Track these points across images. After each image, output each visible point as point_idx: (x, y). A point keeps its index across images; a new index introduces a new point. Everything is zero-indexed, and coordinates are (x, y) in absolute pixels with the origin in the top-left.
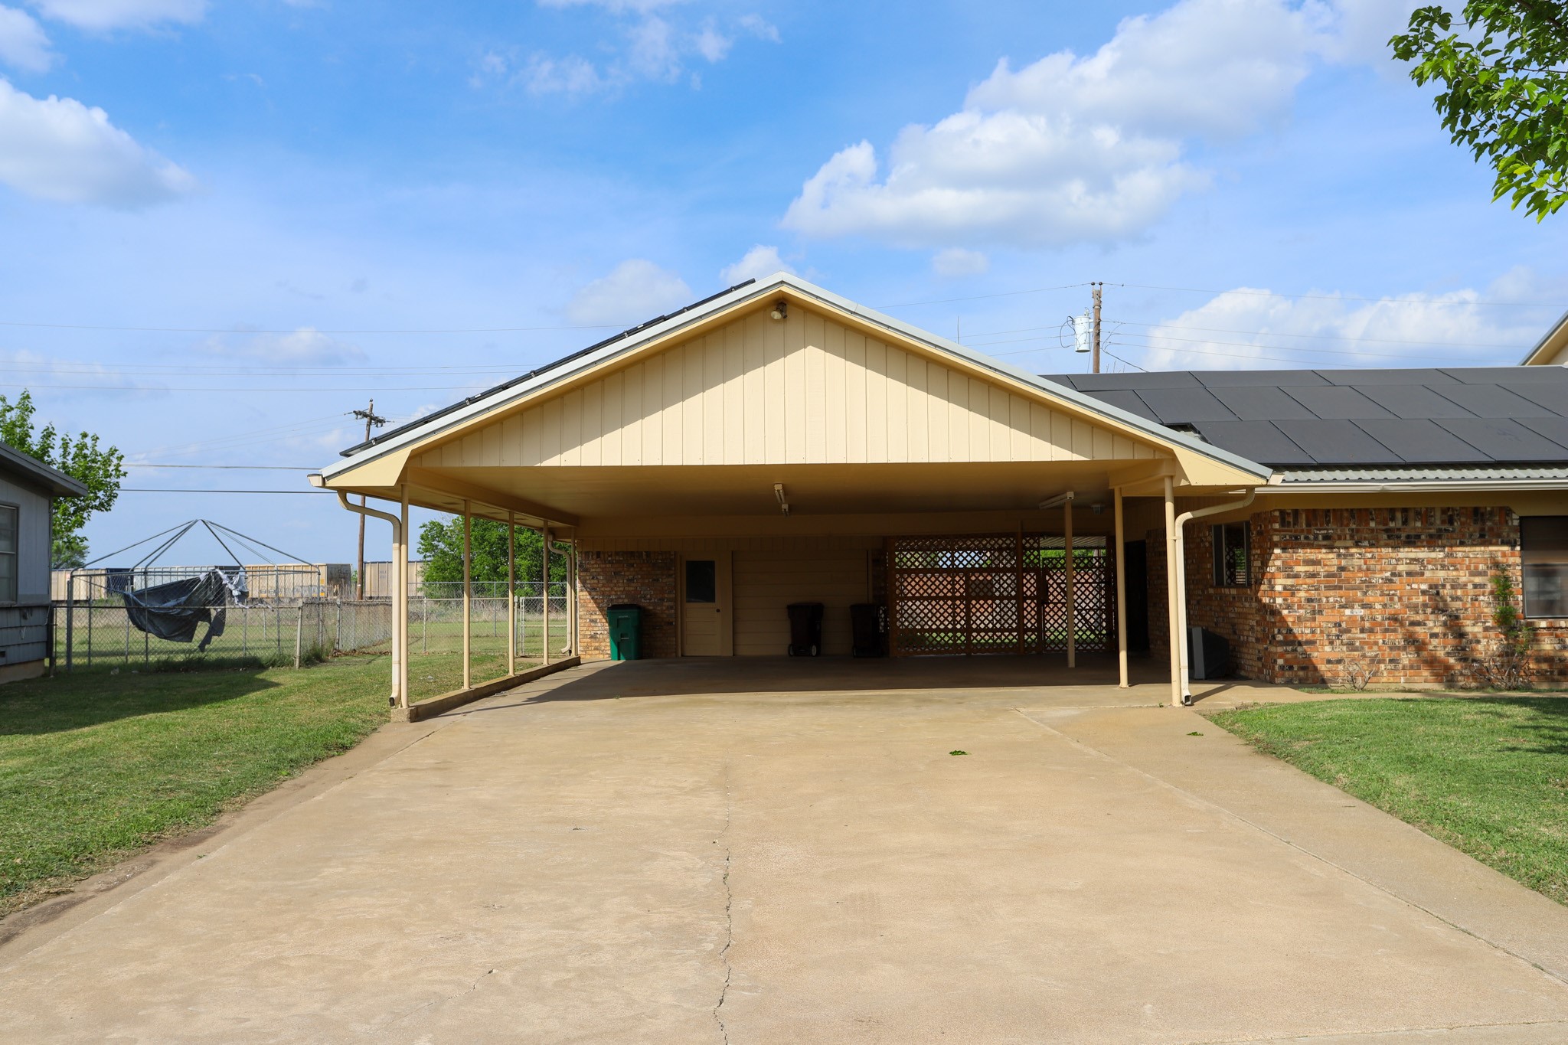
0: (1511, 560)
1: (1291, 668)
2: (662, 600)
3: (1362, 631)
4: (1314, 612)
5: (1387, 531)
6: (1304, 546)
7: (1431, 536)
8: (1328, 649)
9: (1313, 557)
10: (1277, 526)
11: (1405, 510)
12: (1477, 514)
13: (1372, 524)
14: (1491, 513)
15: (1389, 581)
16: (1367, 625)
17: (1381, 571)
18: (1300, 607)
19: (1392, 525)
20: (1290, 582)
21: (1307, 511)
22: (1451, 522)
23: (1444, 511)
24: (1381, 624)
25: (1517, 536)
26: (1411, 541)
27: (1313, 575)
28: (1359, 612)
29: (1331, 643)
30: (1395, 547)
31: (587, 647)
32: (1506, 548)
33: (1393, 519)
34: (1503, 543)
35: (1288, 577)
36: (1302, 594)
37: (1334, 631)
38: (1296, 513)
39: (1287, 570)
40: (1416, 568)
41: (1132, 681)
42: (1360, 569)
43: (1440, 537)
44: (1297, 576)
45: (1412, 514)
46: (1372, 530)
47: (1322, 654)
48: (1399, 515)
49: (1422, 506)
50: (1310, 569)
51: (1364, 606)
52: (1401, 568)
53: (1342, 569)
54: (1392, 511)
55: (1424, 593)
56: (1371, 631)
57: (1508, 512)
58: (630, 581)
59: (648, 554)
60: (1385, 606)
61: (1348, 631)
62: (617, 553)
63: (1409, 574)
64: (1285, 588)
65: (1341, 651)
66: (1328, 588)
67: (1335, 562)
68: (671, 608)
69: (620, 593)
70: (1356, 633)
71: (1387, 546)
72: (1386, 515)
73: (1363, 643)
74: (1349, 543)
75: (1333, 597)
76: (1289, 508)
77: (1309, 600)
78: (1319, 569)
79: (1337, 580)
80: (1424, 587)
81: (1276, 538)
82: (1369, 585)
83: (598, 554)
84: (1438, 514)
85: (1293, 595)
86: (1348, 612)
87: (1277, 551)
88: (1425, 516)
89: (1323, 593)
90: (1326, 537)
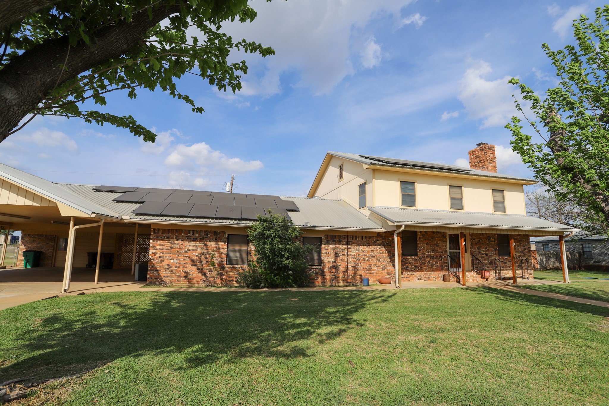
0: (224, 247)
1: (152, 278)
2: (49, 249)
3: (176, 267)
4: (161, 261)
5: (187, 237)
6: (160, 240)
7: (201, 239)
8: (164, 272)
9: (162, 243)
10: (152, 233)
11: (193, 231)
12: (215, 233)
13: (183, 234)
14: (219, 233)
15: (186, 252)
16: (178, 265)
17: (184, 249)
18: (157, 259)
19: (189, 235)
20: (154, 251)
21: (162, 229)
22: (207, 235)
23: (205, 231)
24: (182, 265)
25: (226, 240)
26: (194, 240)
27: (162, 249)
28: (176, 261)
29: (166, 271)
30: (189, 241)
31: (20, 263)
32: (223, 243)
33: (189, 233)
34: (222, 242)
35: (154, 249)
36: (158, 255)
37: (167, 267)
38: (159, 230)
39: (154, 248)
40: (194, 248)
41: (99, 280)
42: (177, 248)
43: (203, 239)
44: (157, 249)
45: (195, 232)
46: (183, 236)
47: (163, 273)
48: (191, 232)
49: (199, 229)
50: (161, 247)
51: (178, 259)
52: (190, 248)
53: (172, 248)
54: (189, 231)
55: (197, 256)
56: (179, 267)
57: (225, 233)
58: (38, 243)
59: (46, 235)
60: (184, 260)
61: (171, 267)
62: (35, 235)
63: (193, 250)
64: (153, 253)
65: (168, 273)
66: (167, 253)
67: (170, 245)
68: (51, 252)
69: (34, 247)
70: (174, 268)
71: (187, 241)
72: (187, 232)
73: (176, 271)
74: (175, 240)
75: (168, 256)
76: (156, 228)
77: (160, 257)
78: (164, 247)
79: (170, 251)
80: (197, 254)
81: (151, 237)
82: (180, 253)
83: (29, 235)
84: (203, 232)
85: (155, 255)
86: (172, 261)
87: (151, 241)
88: (199, 232)
89: (165, 255)
90: (168, 238)
